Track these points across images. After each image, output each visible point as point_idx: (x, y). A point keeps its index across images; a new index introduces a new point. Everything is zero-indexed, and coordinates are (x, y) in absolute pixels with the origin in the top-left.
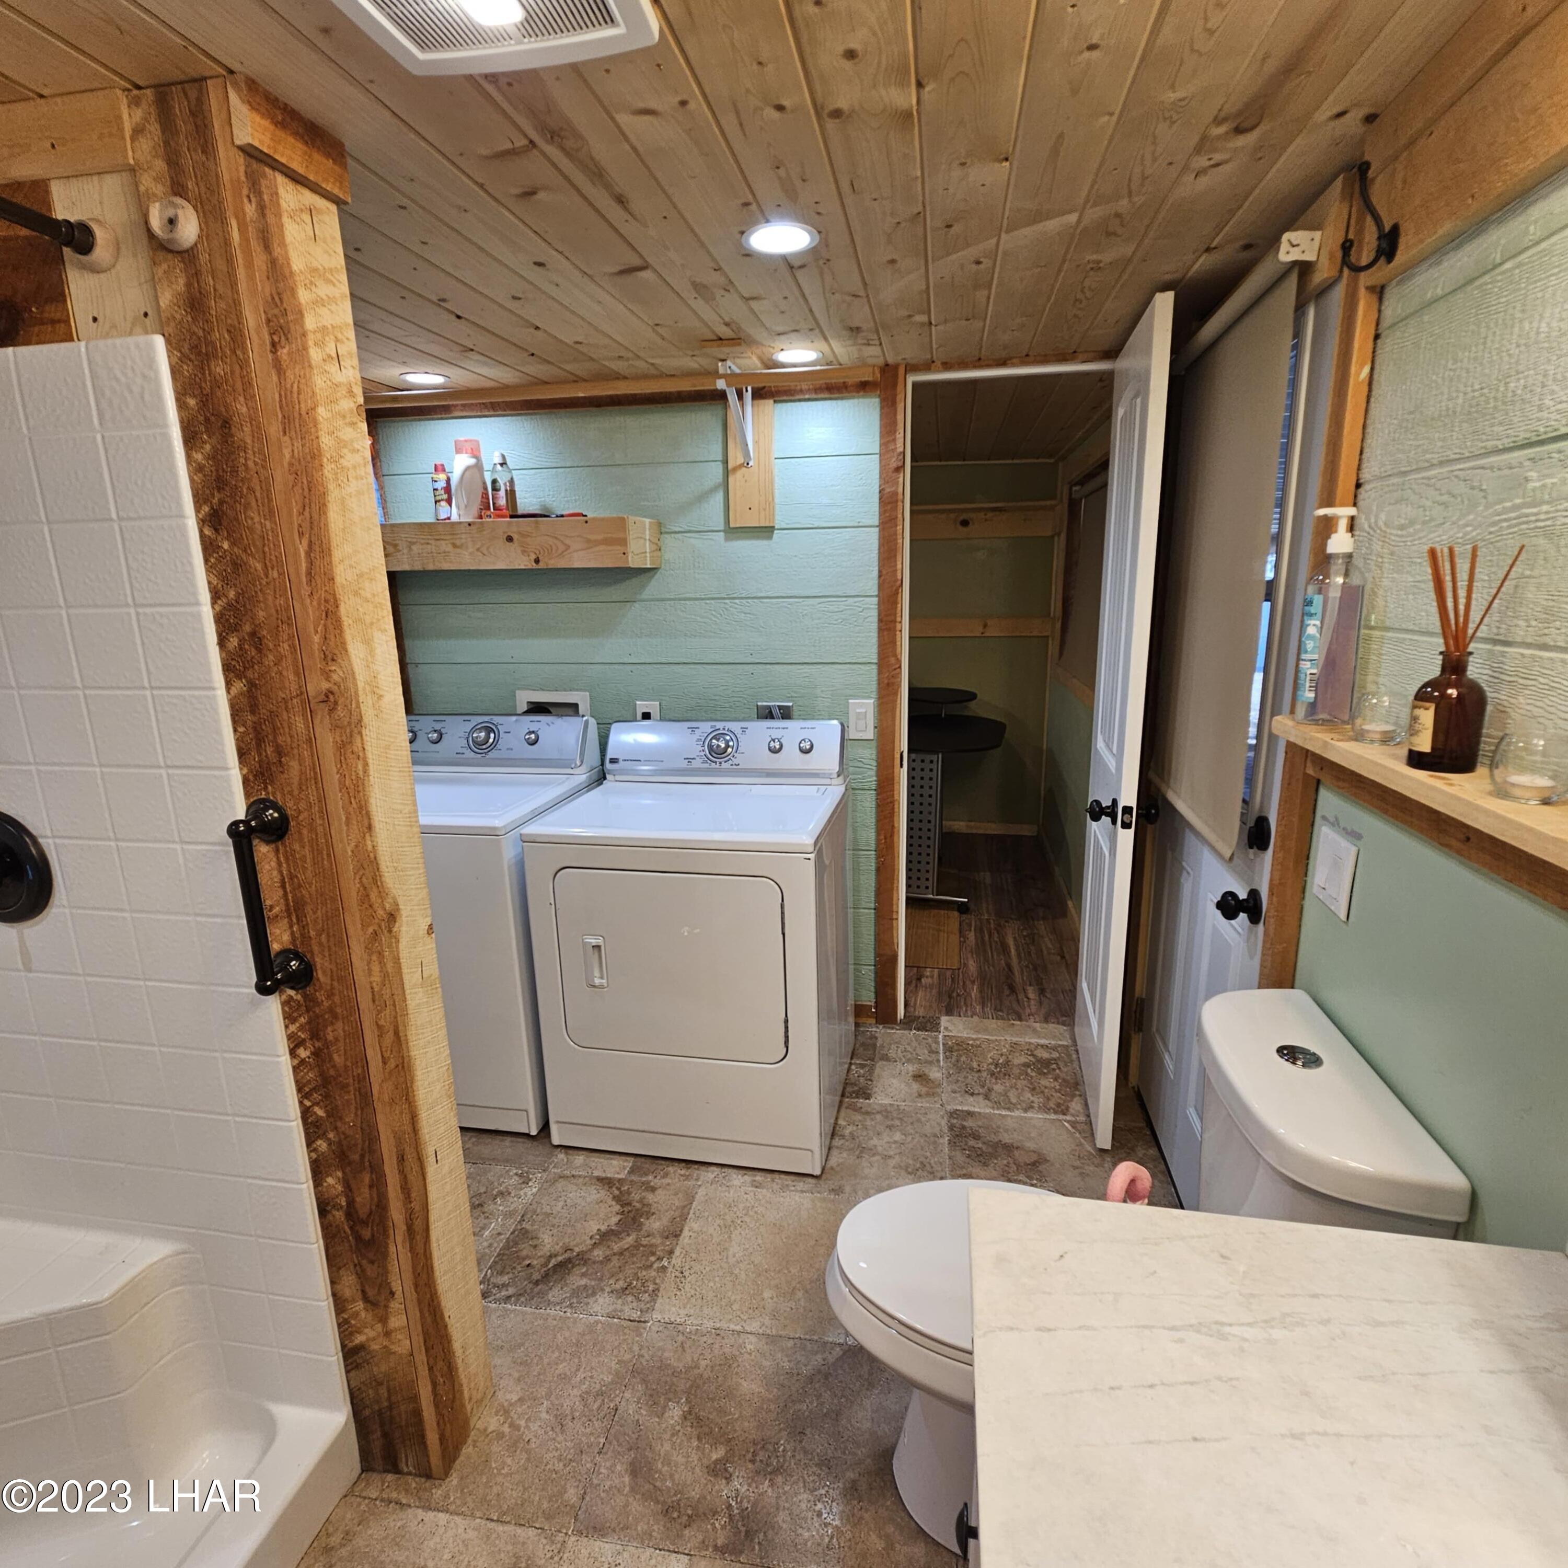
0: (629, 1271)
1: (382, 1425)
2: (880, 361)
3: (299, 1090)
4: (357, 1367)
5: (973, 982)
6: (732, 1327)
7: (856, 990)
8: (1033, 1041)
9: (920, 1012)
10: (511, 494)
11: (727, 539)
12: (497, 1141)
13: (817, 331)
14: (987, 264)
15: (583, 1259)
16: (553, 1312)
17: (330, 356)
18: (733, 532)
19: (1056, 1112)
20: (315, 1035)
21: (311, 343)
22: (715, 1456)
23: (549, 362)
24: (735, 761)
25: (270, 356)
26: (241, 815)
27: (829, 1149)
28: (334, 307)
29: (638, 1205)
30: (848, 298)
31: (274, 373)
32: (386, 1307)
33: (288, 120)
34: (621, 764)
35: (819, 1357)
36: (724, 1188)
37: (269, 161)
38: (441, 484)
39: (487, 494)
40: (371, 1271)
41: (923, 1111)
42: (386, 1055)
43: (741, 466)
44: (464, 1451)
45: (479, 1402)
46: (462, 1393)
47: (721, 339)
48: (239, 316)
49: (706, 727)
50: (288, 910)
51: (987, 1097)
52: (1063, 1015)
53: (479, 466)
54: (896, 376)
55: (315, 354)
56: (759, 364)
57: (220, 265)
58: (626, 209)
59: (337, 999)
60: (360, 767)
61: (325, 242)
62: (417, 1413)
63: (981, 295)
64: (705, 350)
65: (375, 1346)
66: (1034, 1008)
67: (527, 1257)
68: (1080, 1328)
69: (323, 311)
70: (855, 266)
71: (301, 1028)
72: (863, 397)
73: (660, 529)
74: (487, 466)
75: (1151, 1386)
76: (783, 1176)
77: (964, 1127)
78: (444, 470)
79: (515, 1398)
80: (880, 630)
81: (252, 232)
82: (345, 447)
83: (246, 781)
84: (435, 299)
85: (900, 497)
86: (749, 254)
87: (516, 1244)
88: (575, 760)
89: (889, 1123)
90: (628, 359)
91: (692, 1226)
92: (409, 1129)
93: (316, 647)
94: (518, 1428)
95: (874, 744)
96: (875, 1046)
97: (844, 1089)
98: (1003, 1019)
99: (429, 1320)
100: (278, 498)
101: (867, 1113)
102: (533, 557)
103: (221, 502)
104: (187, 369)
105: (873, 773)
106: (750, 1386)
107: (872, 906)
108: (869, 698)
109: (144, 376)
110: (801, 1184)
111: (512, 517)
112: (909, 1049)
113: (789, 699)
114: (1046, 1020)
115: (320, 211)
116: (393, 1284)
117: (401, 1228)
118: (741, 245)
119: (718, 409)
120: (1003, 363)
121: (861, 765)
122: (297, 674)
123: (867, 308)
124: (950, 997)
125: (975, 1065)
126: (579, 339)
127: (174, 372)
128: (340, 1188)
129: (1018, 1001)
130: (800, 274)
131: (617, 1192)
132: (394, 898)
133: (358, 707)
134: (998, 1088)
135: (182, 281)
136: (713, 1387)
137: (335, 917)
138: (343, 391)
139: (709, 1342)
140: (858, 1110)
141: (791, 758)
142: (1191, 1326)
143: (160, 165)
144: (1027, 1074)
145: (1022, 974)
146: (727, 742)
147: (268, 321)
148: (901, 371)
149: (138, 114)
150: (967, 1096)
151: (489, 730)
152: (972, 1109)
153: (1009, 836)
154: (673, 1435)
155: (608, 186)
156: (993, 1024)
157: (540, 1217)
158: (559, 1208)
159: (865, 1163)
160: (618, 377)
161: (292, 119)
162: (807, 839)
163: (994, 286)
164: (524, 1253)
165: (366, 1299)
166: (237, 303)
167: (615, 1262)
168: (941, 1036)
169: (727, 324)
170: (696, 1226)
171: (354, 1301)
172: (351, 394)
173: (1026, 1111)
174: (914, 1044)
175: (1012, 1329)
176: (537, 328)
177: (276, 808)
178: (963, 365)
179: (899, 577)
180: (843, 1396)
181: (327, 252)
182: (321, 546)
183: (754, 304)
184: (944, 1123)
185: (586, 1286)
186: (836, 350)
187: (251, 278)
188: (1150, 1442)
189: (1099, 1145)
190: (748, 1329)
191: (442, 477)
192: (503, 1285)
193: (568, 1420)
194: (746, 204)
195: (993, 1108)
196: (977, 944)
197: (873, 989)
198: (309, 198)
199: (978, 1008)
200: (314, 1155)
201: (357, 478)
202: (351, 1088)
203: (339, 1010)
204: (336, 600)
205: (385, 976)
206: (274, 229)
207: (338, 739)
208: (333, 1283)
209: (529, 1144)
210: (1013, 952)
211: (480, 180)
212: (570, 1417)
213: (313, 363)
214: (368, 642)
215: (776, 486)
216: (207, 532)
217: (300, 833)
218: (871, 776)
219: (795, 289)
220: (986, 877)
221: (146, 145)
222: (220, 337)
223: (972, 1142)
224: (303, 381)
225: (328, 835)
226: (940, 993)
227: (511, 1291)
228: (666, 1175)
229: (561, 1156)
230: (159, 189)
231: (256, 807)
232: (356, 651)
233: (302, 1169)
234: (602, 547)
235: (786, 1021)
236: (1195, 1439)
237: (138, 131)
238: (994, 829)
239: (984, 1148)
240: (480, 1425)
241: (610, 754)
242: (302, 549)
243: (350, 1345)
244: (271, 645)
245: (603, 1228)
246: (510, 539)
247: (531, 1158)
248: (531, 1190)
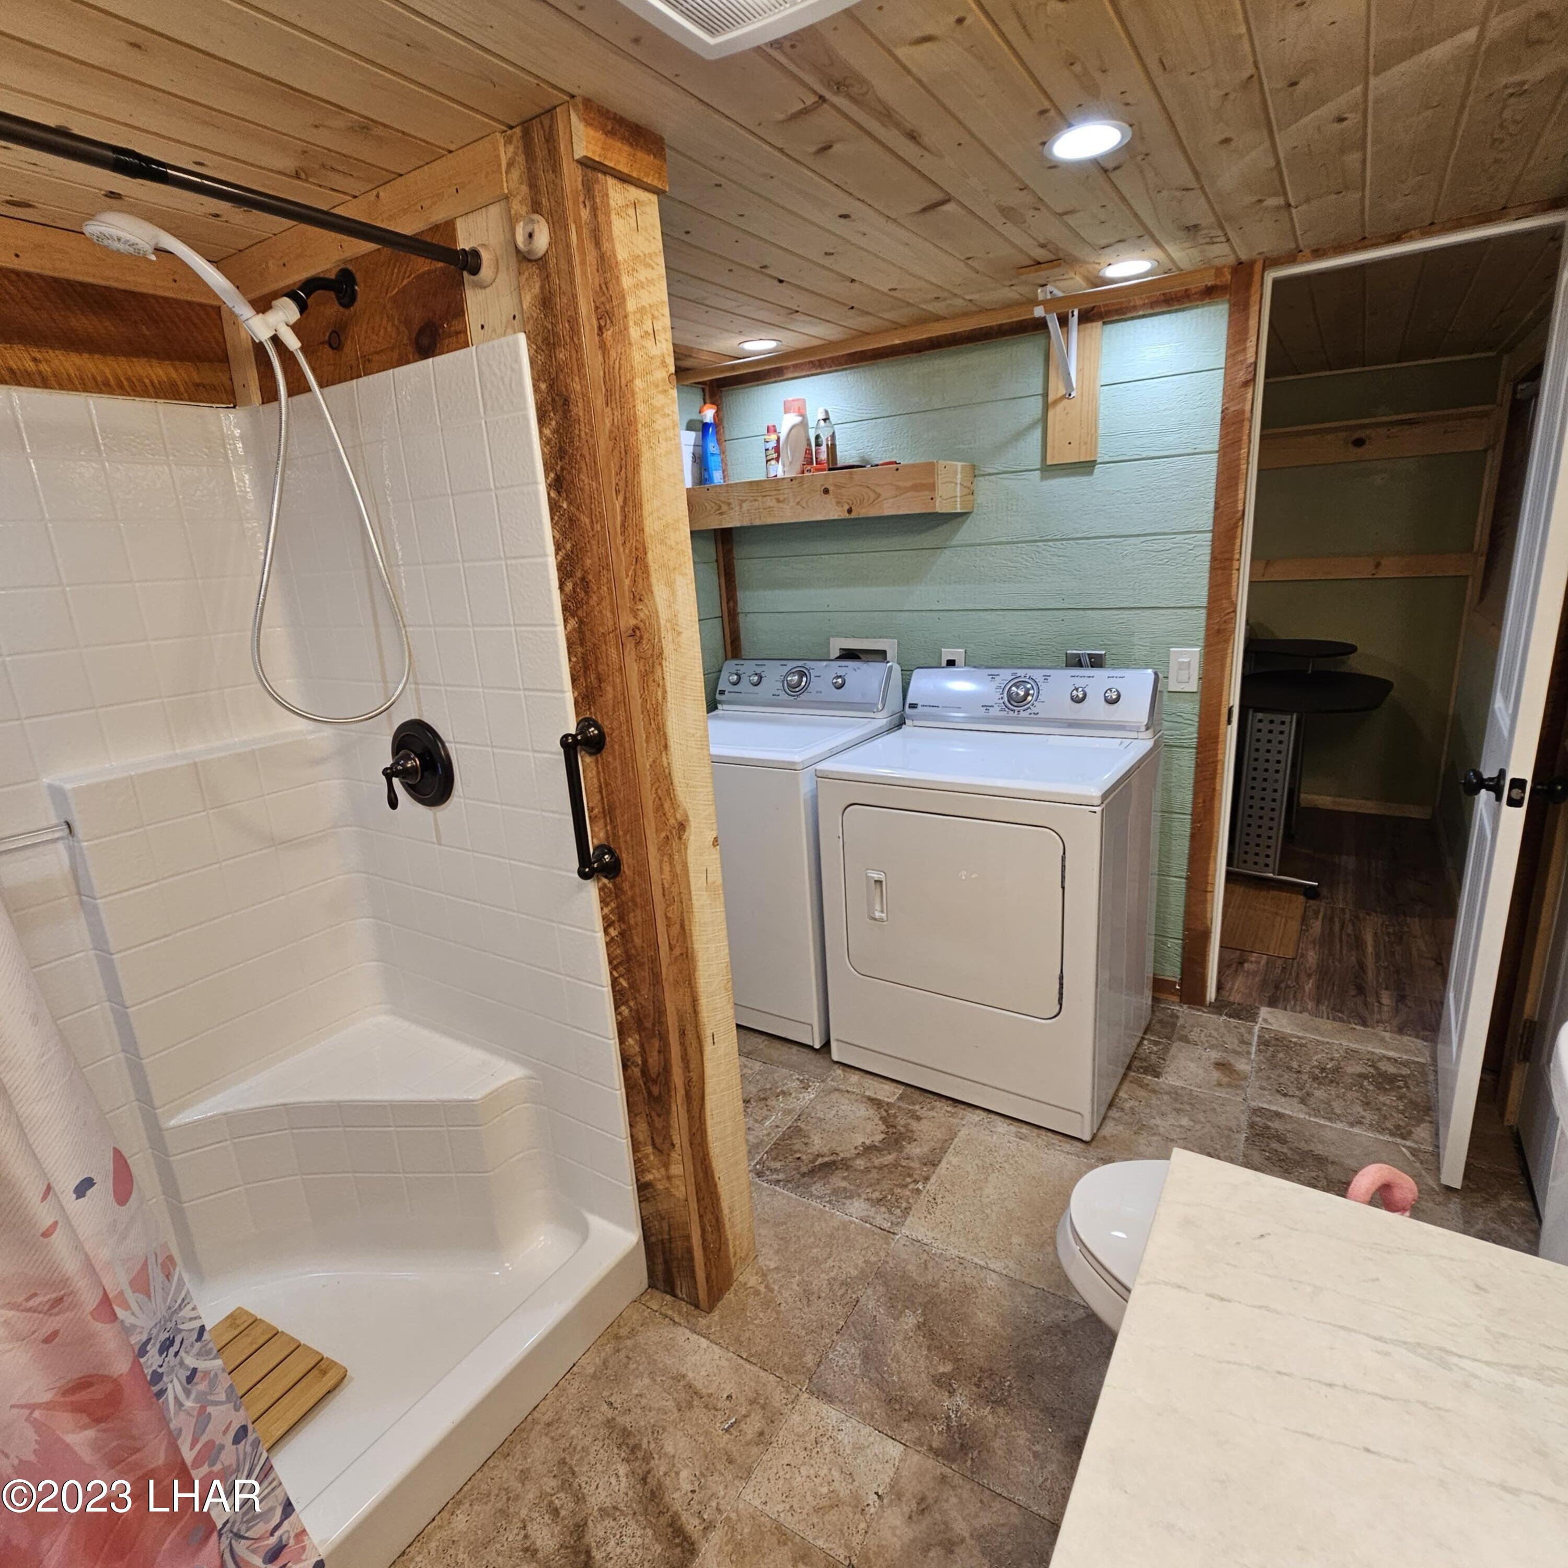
0: (886, 1185)
1: (664, 1253)
2: (1231, 260)
3: (610, 962)
4: (647, 1200)
5: (1309, 976)
6: (976, 1260)
7: (1155, 961)
8: (1377, 1051)
9: (1236, 998)
10: (832, 449)
11: (1043, 478)
12: (785, 1048)
13: (1146, 237)
14: (1354, 118)
15: (845, 1164)
16: (814, 1203)
17: (646, 333)
18: (1049, 470)
19: (1392, 1134)
20: (621, 919)
21: (631, 323)
22: (941, 1369)
23: (870, 314)
24: (1034, 710)
25: (597, 338)
26: (573, 731)
27: (1104, 1118)
28: (651, 288)
29: (903, 1130)
30: (1178, 194)
31: (600, 353)
32: (669, 1155)
33: (617, 127)
34: (920, 709)
35: (1060, 1313)
36: (987, 1132)
37: (601, 167)
38: (773, 444)
39: (811, 450)
40: (658, 1123)
41: (1221, 1101)
42: (673, 942)
43: (1063, 397)
44: (726, 1296)
45: (743, 1260)
46: (728, 1246)
47: (1039, 263)
48: (576, 308)
49: (1006, 675)
50: (604, 812)
51: (1303, 1101)
52: (1424, 1029)
53: (804, 424)
54: (1251, 275)
55: (634, 333)
56: (1084, 284)
57: (563, 265)
58: (918, 143)
59: (637, 890)
60: (660, 693)
61: (646, 230)
62: (690, 1250)
63: (1353, 158)
64: (1023, 278)
65: (660, 1187)
66: (1385, 1016)
67: (799, 1151)
68: (1260, 1307)
69: (643, 293)
70: (1178, 154)
71: (612, 912)
72: (1209, 304)
73: (974, 472)
74: (812, 423)
75: (1330, 1385)
76: (1049, 1134)
77: (1268, 1128)
78: (775, 431)
79: (772, 1265)
80: (1213, 569)
81: (586, 232)
82: (657, 412)
83: (576, 703)
84: (757, 267)
85: (1248, 415)
86: (1054, 166)
87: (791, 1138)
88: (877, 704)
89: (1178, 1106)
90: (945, 299)
91: (950, 1160)
92: (690, 1010)
93: (626, 588)
94: (772, 1291)
95: (1197, 697)
96: (1174, 1025)
97: (1131, 1061)
98: (1341, 1020)
99: (701, 1175)
100: (601, 463)
101: (1154, 1091)
102: (846, 507)
103: (562, 469)
104: (541, 358)
105: (1194, 729)
106: (985, 1319)
107: (1184, 874)
108: (1197, 646)
109: (512, 369)
110: (1067, 1146)
111: (830, 469)
112: (1215, 1034)
113: (1103, 646)
114: (1401, 1030)
115: (642, 203)
116: (674, 1137)
117: (681, 1092)
118: (1043, 156)
119: (1041, 340)
120: (1396, 238)
121: (1180, 720)
122: (613, 613)
123: (1202, 200)
124: (1277, 987)
125: (1295, 1065)
126: (894, 286)
127: (532, 362)
128: (637, 1049)
129: (1366, 1004)
130: (1114, 176)
131: (885, 1114)
132: (685, 810)
133: (660, 641)
134: (1320, 1094)
135: (538, 285)
136: (949, 1309)
137: (637, 819)
138: (657, 362)
139: (952, 1267)
140: (1144, 1086)
141: (1094, 708)
142: (1405, 1343)
143: (524, 189)
144: (1362, 1086)
145: (1378, 975)
146: (1027, 691)
147: (597, 308)
148: (1258, 267)
149: (511, 149)
150: (1279, 1096)
151: (802, 674)
152: (1281, 1110)
153: (1390, 817)
154: (905, 1338)
155: (898, 125)
156: (1327, 1025)
157: (814, 1120)
158: (831, 1116)
159: (1142, 1141)
160: (938, 318)
161: (620, 126)
162: (1094, 790)
163: (1369, 145)
164: (796, 1147)
165: (654, 1145)
166: (574, 296)
167: (874, 1174)
168: (1257, 1028)
169: (1043, 246)
170: (955, 1161)
171: (645, 1145)
172: (664, 364)
173: (1352, 1125)
174: (1223, 1030)
175: (1180, 1287)
176: (853, 281)
177: (597, 727)
178: (1341, 249)
179: (1240, 508)
180: (1079, 1356)
181: (646, 239)
182: (634, 501)
183: (1069, 219)
184: (1244, 1119)
185: (845, 1189)
186: (1173, 255)
187: (584, 273)
188: (1309, 1435)
189: (1445, 1180)
190: (992, 1266)
191: (773, 437)
192: (776, 1170)
193: (813, 1298)
194: (1043, 112)
195: (1310, 1115)
196: (1323, 934)
197: (1179, 964)
198: (634, 193)
199: (1310, 1005)
200: (619, 1018)
201: (666, 440)
202: (646, 967)
203: (638, 900)
204: (645, 548)
205: (674, 875)
206: (603, 227)
207: (642, 668)
208: (631, 1126)
209: (811, 1055)
210: (1370, 949)
211: (780, 146)
212: (816, 1295)
213: (633, 341)
214: (670, 584)
215: (1101, 416)
216: (553, 494)
217: (612, 747)
218: (1192, 733)
219: (1113, 194)
220: (1349, 862)
221: (515, 174)
222: (563, 328)
223: (1275, 1145)
224: (623, 357)
225: (633, 750)
226: (1264, 982)
227: (781, 1176)
228: (932, 1109)
229: (839, 1071)
230: (523, 210)
231: (584, 724)
232: (660, 592)
233: (610, 1028)
234: (910, 494)
235: (1061, 978)
236: (1368, 1450)
237: (510, 164)
238: (1369, 807)
239: (1289, 1153)
240: (741, 1279)
241: (909, 700)
242: (618, 505)
243: (642, 1180)
244: (595, 588)
245: (868, 1142)
246: (826, 491)
247: (812, 1068)
248: (810, 1095)
